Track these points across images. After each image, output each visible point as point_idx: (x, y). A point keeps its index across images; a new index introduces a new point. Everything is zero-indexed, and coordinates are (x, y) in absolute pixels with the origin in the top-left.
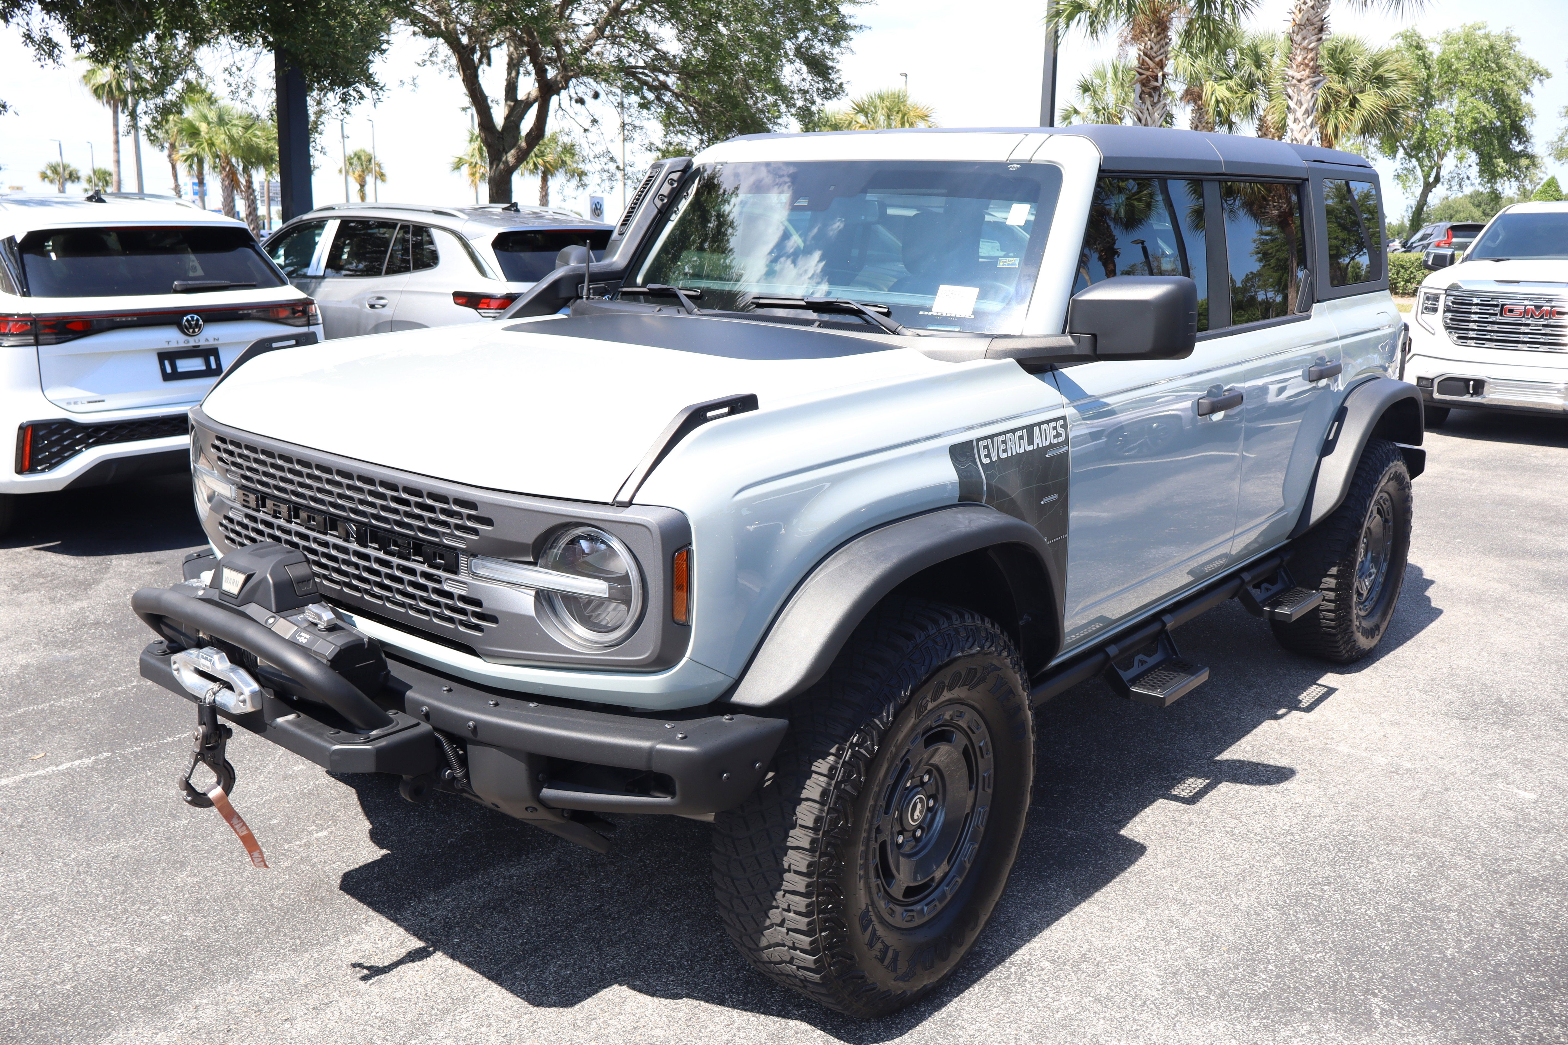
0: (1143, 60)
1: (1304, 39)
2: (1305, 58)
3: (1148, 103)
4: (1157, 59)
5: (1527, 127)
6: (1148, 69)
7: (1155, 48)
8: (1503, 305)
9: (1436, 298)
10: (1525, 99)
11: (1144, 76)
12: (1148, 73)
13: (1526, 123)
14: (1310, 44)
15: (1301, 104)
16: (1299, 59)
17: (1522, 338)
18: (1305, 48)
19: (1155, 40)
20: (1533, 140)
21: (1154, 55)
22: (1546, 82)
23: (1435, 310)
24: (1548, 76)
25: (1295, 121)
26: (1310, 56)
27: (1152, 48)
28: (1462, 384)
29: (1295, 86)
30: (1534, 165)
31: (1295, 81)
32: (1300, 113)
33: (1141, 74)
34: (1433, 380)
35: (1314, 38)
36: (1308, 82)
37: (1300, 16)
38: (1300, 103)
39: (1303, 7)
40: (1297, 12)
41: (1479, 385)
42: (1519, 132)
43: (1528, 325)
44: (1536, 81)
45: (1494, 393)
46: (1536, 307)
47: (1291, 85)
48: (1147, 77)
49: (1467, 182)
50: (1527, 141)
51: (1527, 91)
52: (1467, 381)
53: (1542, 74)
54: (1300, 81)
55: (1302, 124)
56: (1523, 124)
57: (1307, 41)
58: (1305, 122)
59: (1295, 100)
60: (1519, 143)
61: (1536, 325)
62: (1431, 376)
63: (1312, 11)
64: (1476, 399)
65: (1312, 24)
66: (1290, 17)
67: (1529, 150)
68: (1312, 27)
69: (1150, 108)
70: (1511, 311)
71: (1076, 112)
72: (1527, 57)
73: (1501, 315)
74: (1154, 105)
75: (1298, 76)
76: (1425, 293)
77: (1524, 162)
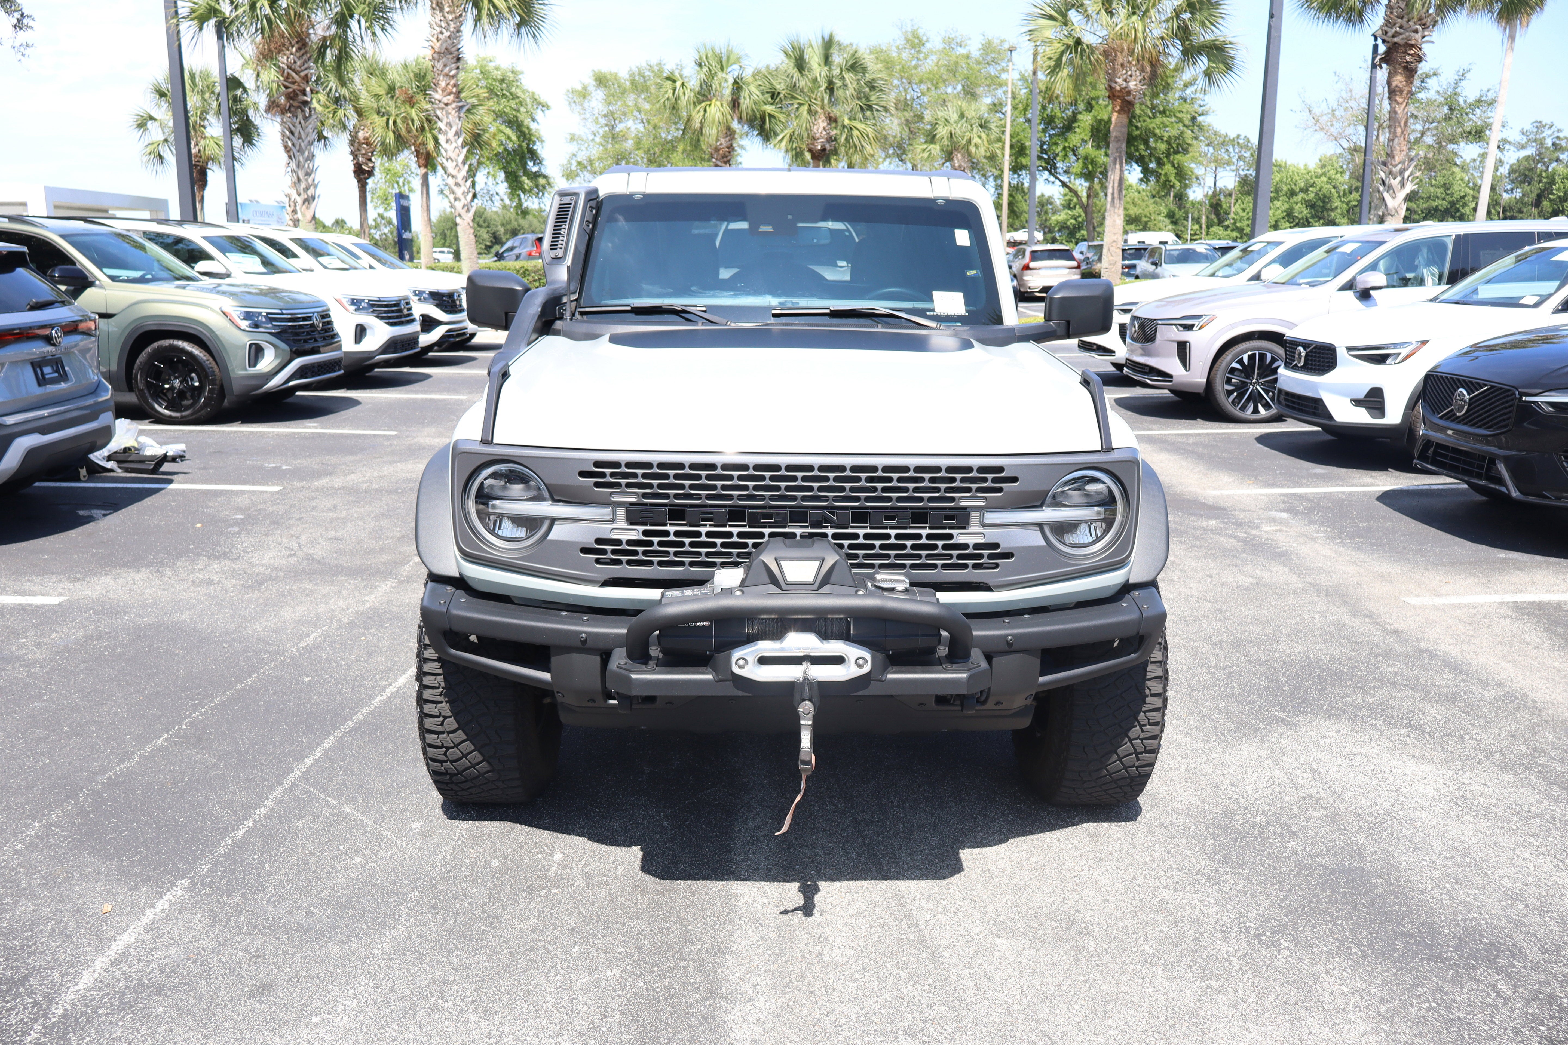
0: (288, 74)
1: (445, 66)
2: (448, 84)
3: (300, 117)
4: (302, 74)
5: (539, 151)
6: (294, 83)
7: (299, 63)
10: (533, 126)
11: (290, 90)
12: (295, 87)
13: (537, 147)
14: (450, 71)
15: (451, 127)
16: (443, 84)
18: (447, 75)
19: (298, 54)
20: (544, 163)
21: (298, 69)
22: (547, 112)
24: (548, 107)
25: (447, 141)
26: (452, 82)
27: (295, 62)
29: (442, 109)
30: (549, 184)
31: (442, 105)
32: (451, 134)
33: (286, 87)
35: (453, 66)
36: (454, 105)
37: (438, 44)
38: (450, 125)
39: (440, 36)
40: (435, 41)
42: (533, 155)
44: (539, 111)
47: (439, 108)
48: (294, 91)
49: (497, 197)
50: (540, 163)
51: (533, 120)
53: (545, 106)
54: (447, 105)
55: (454, 145)
56: (535, 148)
57: (448, 68)
58: (456, 142)
59: (445, 121)
60: (534, 164)
63: (449, 41)
65: (451, 53)
66: (427, 44)
67: (543, 171)
68: (451, 56)
69: (302, 122)
71: (152, 118)
72: (530, 90)
74: (306, 119)
75: (445, 100)
77: (542, 181)
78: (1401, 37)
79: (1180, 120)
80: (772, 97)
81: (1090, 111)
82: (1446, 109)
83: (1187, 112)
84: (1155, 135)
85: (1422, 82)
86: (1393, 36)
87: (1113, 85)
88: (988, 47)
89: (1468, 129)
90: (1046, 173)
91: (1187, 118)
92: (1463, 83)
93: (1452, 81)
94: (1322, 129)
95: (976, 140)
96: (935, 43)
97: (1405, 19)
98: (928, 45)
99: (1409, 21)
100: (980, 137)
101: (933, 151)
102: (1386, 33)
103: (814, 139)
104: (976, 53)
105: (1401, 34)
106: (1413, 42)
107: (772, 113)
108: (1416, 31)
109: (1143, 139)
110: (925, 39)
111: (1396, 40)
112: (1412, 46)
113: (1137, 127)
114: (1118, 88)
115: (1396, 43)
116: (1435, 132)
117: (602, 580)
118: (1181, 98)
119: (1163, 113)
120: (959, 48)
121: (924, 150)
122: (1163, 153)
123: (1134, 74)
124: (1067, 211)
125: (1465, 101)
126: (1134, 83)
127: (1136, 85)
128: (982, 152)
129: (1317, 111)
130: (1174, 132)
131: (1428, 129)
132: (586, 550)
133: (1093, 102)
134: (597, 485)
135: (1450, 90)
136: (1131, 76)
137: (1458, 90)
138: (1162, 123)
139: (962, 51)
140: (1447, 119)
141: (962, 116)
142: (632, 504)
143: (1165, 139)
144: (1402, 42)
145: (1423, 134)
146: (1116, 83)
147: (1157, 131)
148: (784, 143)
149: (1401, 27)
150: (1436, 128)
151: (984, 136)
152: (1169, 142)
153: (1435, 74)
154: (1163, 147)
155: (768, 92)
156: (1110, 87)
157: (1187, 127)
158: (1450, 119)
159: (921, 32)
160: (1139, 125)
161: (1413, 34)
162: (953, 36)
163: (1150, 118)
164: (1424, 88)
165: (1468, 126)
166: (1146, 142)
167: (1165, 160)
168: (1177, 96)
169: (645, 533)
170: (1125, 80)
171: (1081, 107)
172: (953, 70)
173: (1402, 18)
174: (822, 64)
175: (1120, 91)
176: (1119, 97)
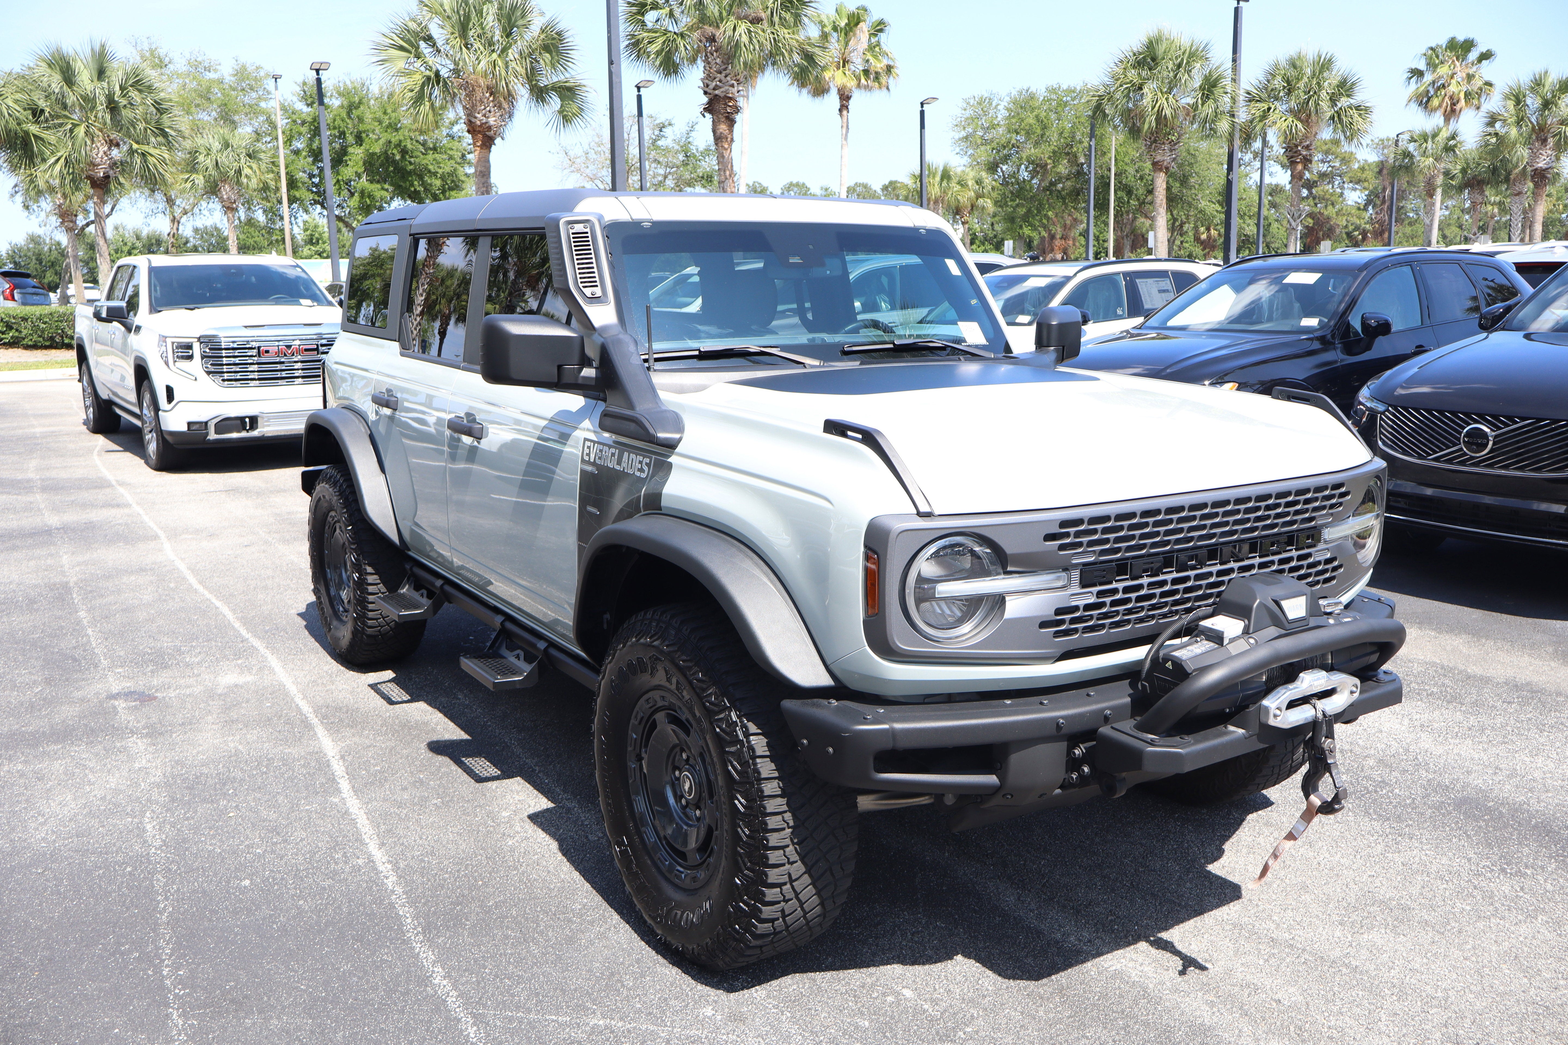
8: (259, 348)
9: (189, 347)
17: (279, 375)
23: (190, 357)
28: (239, 422)
34: (206, 423)
41: (254, 421)
43: (283, 363)
45: (269, 426)
46: (287, 346)
52: (242, 419)
61: (290, 362)
62: (204, 419)
64: (255, 433)
70: (267, 352)
73: (259, 356)
76: (173, 343)
78: (722, 90)
79: (451, 158)
80: (34, 115)
81: (361, 145)
82: (681, 157)
83: (457, 150)
84: (429, 171)
85: (661, 131)
86: (714, 89)
87: (473, 120)
88: (241, 73)
89: (701, 175)
90: (319, 206)
91: (457, 155)
92: (693, 134)
93: (684, 132)
94: (578, 170)
95: (246, 171)
96: (180, 65)
97: (723, 75)
98: (171, 66)
99: (726, 77)
100: (251, 168)
101: (196, 182)
102: (708, 86)
103: (94, 165)
104: (229, 79)
105: (720, 88)
106: (730, 95)
107: (37, 133)
108: (733, 86)
109: (418, 175)
110: (167, 60)
111: (717, 92)
112: (731, 99)
113: (411, 163)
114: (478, 123)
115: (716, 95)
116: (675, 176)
117: (1059, 655)
118: (448, 135)
119: (435, 149)
120: (207, 73)
121: (187, 180)
122: (439, 189)
123: (492, 109)
124: (309, 246)
125: (697, 150)
126: (494, 119)
127: (495, 121)
128: (254, 183)
129: (572, 154)
130: (448, 169)
131: (670, 173)
132: (1044, 625)
133: (364, 135)
134: (1062, 547)
135: (684, 139)
136: (490, 111)
137: (690, 140)
138: (434, 159)
139: (212, 75)
140: (685, 164)
141: (226, 145)
142: (1085, 564)
143: (439, 175)
144: (722, 95)
145: (665, 177)
146: (476, 118)
147: (431, 167)
148: (58, 167)
149: (720, 81)
150: (676, 172)
151: (255, 166)
152: (443, 178)
153: (670, 125)
154: (438, 183)
155: (29, 109)
156: (470, 121)
157: (459, 164)
158: (687, 164)
159: (162, 52)
160: (412, 160)
161: (731, 88)
162: (199, 59)
163: (423, 154)
164: (663, 136)
165: (700, 172)
166: (421, 177)
167: (441, 196)
168: (445, 133)
169: (1100, 594)
170: (484, 115)
171: (350, 139)
172: (205, 95)
173: (720, 73)
174: (95, 79)
175: (481, 126)
176: (479, 132)
